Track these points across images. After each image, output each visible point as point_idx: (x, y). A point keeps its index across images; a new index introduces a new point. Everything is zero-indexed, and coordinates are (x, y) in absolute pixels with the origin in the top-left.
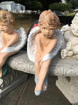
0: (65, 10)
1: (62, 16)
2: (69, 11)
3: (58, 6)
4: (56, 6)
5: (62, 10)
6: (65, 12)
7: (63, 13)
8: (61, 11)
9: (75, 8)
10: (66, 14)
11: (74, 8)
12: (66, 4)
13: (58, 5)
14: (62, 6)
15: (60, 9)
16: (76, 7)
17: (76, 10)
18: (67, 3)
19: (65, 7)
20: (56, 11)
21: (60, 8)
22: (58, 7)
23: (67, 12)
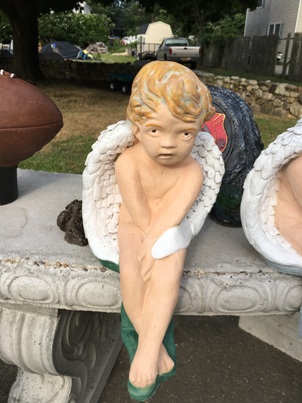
0: (93, 41)
1: (85, 61)
2: (104, 42)
3: (60, 23)
4: (54, 24)
5: (81, 39)
6: (91, 47)
7: (85, 52)
8: (78, 44)
9: (123, 31)
10: (99, 56)
11: (122, 34)
12: (91, 19)
13: (62, 19)
14: (78, 25)
15: (73, 36)
16: (127, 30)
17: (129, 42)
18: (92, 12)
19: (89, 28)
20: (60, 43)
21: (70, 30)
22: (63, 28)
23: (101, 46)
